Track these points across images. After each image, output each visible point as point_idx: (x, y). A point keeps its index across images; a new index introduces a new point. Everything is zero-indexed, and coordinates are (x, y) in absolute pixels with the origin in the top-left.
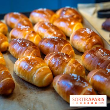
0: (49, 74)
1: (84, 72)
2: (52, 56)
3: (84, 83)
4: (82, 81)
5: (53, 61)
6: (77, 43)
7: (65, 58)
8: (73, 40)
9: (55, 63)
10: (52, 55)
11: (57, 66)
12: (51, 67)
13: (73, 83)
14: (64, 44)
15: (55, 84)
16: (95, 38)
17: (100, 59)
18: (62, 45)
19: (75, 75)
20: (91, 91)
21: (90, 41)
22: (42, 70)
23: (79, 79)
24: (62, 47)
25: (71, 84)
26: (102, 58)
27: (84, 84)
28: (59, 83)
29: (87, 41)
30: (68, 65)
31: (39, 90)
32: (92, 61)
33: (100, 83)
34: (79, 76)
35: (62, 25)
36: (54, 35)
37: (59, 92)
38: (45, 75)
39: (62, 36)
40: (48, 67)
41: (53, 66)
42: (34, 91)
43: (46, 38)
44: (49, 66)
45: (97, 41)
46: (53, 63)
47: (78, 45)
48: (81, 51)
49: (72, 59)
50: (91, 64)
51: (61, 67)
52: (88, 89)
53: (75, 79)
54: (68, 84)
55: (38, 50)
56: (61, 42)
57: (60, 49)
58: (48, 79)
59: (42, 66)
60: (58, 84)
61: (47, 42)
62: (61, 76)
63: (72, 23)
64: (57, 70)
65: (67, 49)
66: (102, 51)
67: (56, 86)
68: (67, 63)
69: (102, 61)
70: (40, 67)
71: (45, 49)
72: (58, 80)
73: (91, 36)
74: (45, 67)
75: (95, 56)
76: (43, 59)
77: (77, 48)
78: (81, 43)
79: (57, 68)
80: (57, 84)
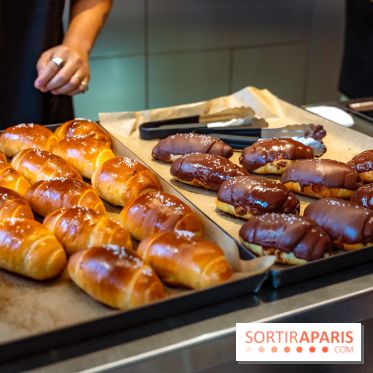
0: (59, 252)
1: (129, 242)
2: (61, 215)
3: (136, 259)
4: (131, 257)
5: (64, 225)
6: (109, 188)
7: (88, 217)
8: (98, 183)
9: (69, 228)
10: (59, 212)
11: (72, 233)
12: (60, 238)
13: (111, 263)
14: (82, 191)
15: (74, 270)
16: (144, 175)
17: (159, 214)
18: (77, 193)
19: (115, 247)
20: (150, 274)
21: (135, 181)
22: (44, 244)
23: (124, 253)
24: (78, 197)
25: (107, 266)
26: (163, 211)
27: (135, 263)
28: (83, 266)
29: (128, 182)
30: (96, 230)
31: (39, 286)
32: (143, 219)
33: (164, 259)
34: (123, 248)
35: (72, 154)
36: (58, 175)
37: (85, 285)
38: (50, 253)
39: (75, 176)
40: (54, 238)
41: (65, 234)
42: (27, 289)
43: (42, 182)
44: (56, 236)
45: (147, 181)
46: (65, 230)
47: (110, 191)
48: (116, 204)
49: (103, 218)
50: (141, 225)
51: (83, 236)
52: (144, 272)
53: (116, 253)
54: (102, 267)
55: (27, 207)
56: (76, 188)
57: (74, 200)
58: (57, 261)
59: (43, 236)
60: (81, 268)
61: (46, 190)
62: (85, 252)
63: (93, 150)
64: (74, 243)
65: (89, 200)
66: (162, 197)
67: (76, 273)
68: (93, 226)
69: (163, 218)
70: (38, 239)
71: (41, 203)
72: (81, 259)
73: (135, 172)
74: (49, 237)
75: (148, 208)
76: (42, 222)
77: (109, 197)
78: (116, 188)
79: (74, 238)
80: (77, 268)
